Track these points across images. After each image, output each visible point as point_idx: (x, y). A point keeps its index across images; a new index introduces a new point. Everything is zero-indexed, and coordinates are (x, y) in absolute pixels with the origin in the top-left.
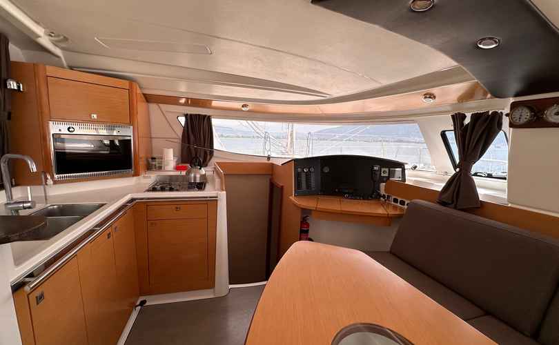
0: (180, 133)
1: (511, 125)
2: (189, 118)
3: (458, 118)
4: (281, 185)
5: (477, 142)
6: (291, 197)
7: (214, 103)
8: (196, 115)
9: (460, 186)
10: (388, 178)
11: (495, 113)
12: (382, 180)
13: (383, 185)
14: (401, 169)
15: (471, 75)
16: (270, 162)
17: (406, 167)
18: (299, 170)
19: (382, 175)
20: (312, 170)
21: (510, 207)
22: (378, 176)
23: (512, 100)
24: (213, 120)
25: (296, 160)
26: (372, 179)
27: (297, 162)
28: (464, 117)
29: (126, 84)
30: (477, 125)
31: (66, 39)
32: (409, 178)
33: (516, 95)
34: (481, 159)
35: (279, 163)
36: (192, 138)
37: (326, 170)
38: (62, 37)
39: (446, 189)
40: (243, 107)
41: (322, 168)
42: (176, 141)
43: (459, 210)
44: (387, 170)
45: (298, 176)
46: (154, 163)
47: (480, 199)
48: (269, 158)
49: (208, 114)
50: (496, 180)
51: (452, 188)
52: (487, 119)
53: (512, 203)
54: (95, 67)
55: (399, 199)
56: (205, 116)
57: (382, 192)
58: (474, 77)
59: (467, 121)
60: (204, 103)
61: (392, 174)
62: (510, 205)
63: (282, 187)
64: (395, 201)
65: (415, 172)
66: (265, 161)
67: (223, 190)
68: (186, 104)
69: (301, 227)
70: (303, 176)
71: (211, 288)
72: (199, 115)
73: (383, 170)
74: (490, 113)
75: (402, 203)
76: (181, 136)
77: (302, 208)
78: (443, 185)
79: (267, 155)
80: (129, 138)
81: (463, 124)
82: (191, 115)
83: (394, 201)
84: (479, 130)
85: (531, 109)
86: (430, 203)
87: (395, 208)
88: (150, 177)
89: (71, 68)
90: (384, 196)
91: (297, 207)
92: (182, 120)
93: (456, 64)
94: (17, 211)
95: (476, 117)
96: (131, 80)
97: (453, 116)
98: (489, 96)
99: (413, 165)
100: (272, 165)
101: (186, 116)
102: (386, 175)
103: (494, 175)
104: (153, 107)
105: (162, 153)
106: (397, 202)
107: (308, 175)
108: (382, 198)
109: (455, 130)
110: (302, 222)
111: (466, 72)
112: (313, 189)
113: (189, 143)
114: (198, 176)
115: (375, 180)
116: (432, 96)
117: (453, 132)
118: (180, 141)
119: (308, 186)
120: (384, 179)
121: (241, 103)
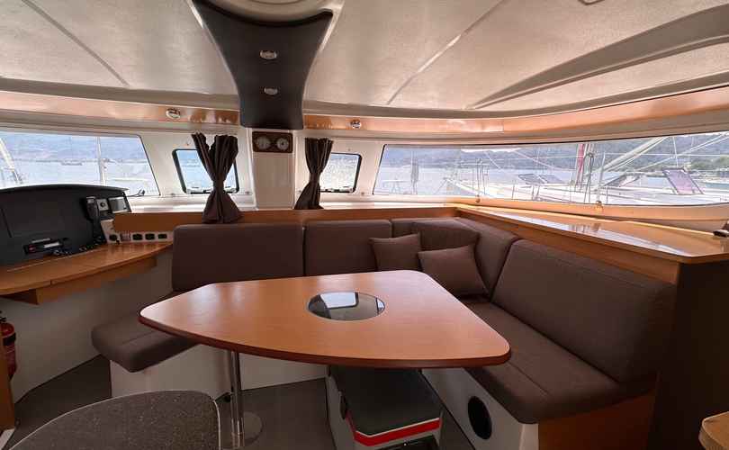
1: (255, 149)
10: (110, 211)
17: (127, 193)
19: (101, 209)
22: (97, 211)
23: (252, 130)
26: (89, 219)
28: (204, 138)
32: (136, 207)
33: (255, 126)
39: (208, 208)
47: (241, 211)
55: (144, 234)
62: (257, 210)
64: (138, 237)
75: (151, 238)
81: (206, 145)
83: (135, 239)
85: (270, 139)
87: (141, 246)
90: (114, 238)
97: (193, 136)
102: (106, 208)
106: (142, 239)
109: (198, 150)
120: (105, 214)
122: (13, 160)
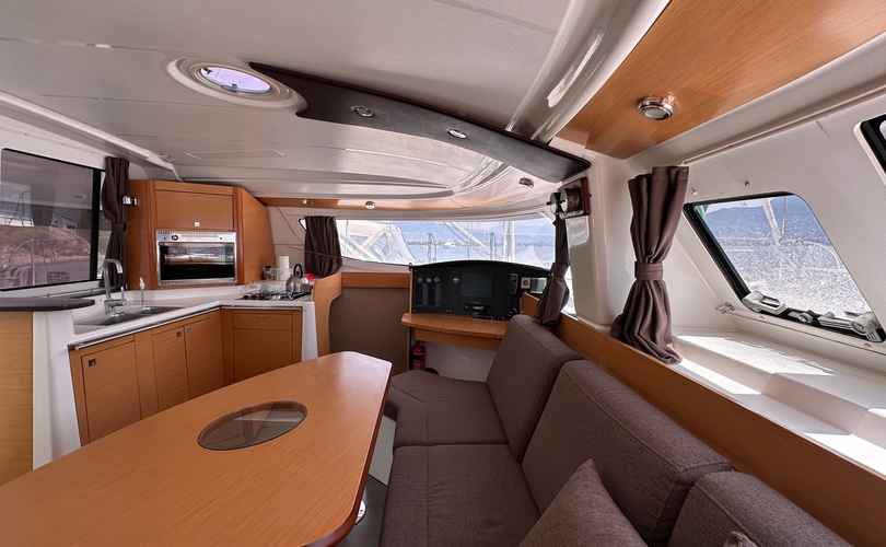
0: (302, 236)
2: (310, 220)
8: (317, 217)
10: (530, 290)
12: (522, 294)
14: (545, 279)
18: (420, 280)
20: (436, 280)
22: (516, 288)
23: (560, 185)
24: (337, 221)
25: (415, 268)
26: (507, 292)
27: (418, 271)
29: (230, 190)
33: (564, 178)
36: (315, 244)
37: (456, 280)
40: (367, 204)
41: (452, 277)
42: (297, 247)
44: (529, 279)
45: (417, 288)
46: (268, 272)
49: (332, 216)
56: (327, 218)
60: (328, 204)
61: (534, 285)
68: (308, 206)
69: (413, 351)
70: (425, 288)
72: (321, 217)
73: (523, 279)
76: (303, 242)
80: (232, 245)
82: (313, 217)
89: (183, 180)
92: (303, 222)
101: (306, 218)
102: (528, 287)
104: (273, 211)
107: (431, 286)
110: (413, 345)
112: (437, 305)
113: (312, 250)
115: (512, 294)
118: (303, 248)
119: (431, 301)
121: (365, 201)
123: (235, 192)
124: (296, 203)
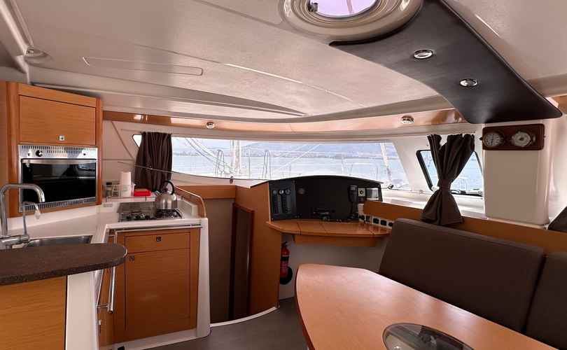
0: (134, 154)
1: (485, 147)
2: (147, 137)
3: (434, 140)
4: (252, 209)
5: (454, 162)
6: (267, 222)
7: (174, 120)
8: (155, 133)
9: (442, 203)
10: (366, 197)
11: (467, 136)
12: (360, 200)
13: (361, 206)
14: (377, 189)
15: (450, 103)
16: (233, 184)
17: (382, 186)
18: (275, 192)
19: (360, 195)
20: (288, 192)
21: (488, 221)
22: (355, 197)
23: (483, 126)
24: (172, 138)
25: (270, 182)
26: (350, 200)
27: (273, 184)
28: (439, 138)
29: (93, 102)
30: (454, 146)
31: (45, 55)
32: (386, 198)
33: (487, 122)
34: (459, 177)
35: (248, 185)
36: (149, 159)
37: (302, 191)
38: (42, 53)
39: (428, 207)
40: (208, 124)
41: (297, 190)
42: (129, 162)
43: (443, 226)
44: (363, 190)
45: (273, 198)
46: (110, 189)
47: (462, 215)
48: (231, 180)
49: (167, 132)
50: (469, 196)
51: (434, 206)
52: (461, 141)
53: (489, 217)
54: (62, 84)
55: (380, 220)
56: (165, 134)
57: (361, 212)
58: (451, 105)
59: (443, 142)
60: (163, 120)
61: (368, 194)
62: (488, 219)
63: (253, 211)
64: (376, 221)
65: (391, 192)
66: (227, 183)
67: (203, 216)
68: (143, 121)
69: (282, 254)
70: (279, 198)
71: (192, 328)
72: (158, 133)
73: (359, 190)
74: (463, 135)
75: (384, 223)
76: (135, 157)
77: (283, 233)
78: (425, 203)
79: (229, 177)
80: (95, 161)
81: (439, 145)
82: (149, 133)
83: (374, 222)
84: (455, 151)
85: (501, 135)
86: (414, 221)
87: (376, 228)
88: (111, 205)
89: (33, 84)
90: (362, 217)
91: (278, 231)
92: (138, 139)
93: (437, 94)
94: (11, 246)
95: (451, 139)
96: (98, 97)
97: (429, 137)
98: (460, 119)
99: (389, 184)
100: (236, 187)
101: (144, 134)
102: (364, 195)
103: (467, 192)
104: (105, 124)
105: (119, 176)
106: (378, 223)
107: (283, 197)
108: (360, 220)
109: (432, 150)
110: (282, 249)
111: (446, 101)
112: (289, 213)
113: (145, 164)
114: (170, 202)
115: (353, 200)
116: (410, 119)
117: (430, 152)
118: (133, 163)
119: (284, 209)
120: (362, 200)
121: (207, 120)
122: (388, 159)
123: (98, 104)
124: (128, 117)
